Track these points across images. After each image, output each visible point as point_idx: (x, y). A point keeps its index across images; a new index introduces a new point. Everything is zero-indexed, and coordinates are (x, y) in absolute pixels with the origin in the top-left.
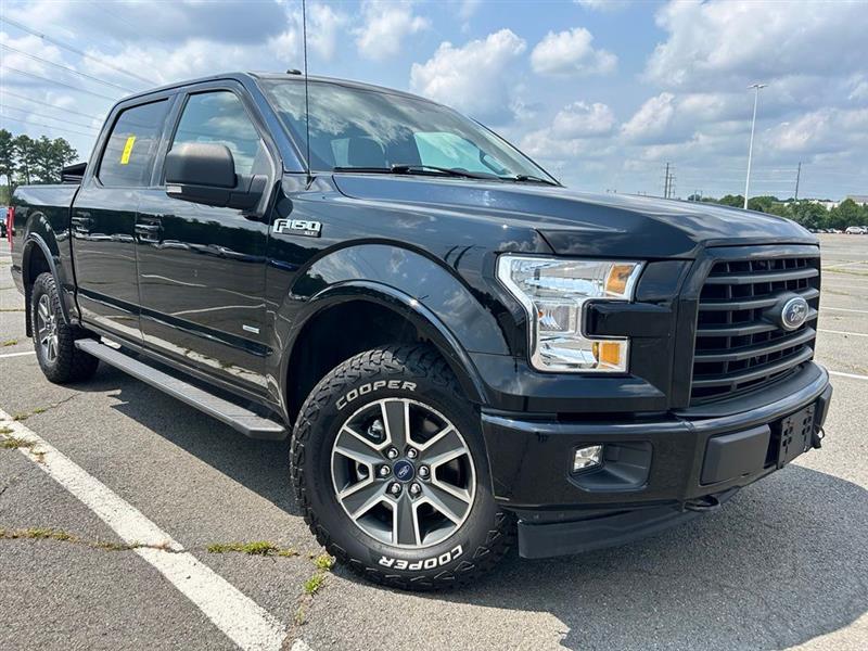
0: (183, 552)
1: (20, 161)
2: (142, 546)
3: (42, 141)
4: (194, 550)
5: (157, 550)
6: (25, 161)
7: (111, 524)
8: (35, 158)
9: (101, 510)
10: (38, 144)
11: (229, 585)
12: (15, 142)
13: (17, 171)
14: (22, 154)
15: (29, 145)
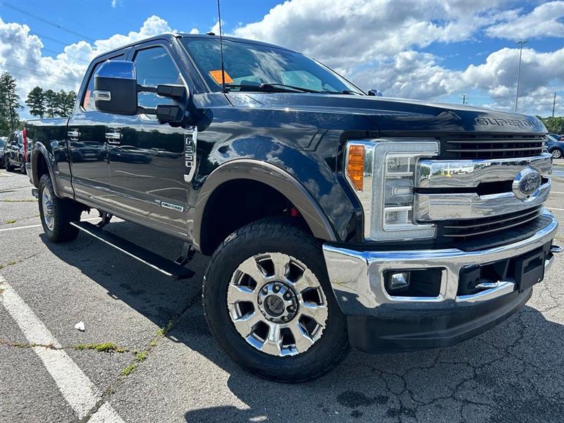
0: (61, 349)
1: (48, 106)
2: (38, 345)
3: (61, 93)
4: (67, 348)
5: (45, 348)
6: (51, 106)
7: (25, 332)
8: (57, 104)
9: (22, 324)
10: (59, 95)
11: (79, 369)
12: (45, 94)
13: (46, 112)
14: (49, 101)
15: (53, 96)
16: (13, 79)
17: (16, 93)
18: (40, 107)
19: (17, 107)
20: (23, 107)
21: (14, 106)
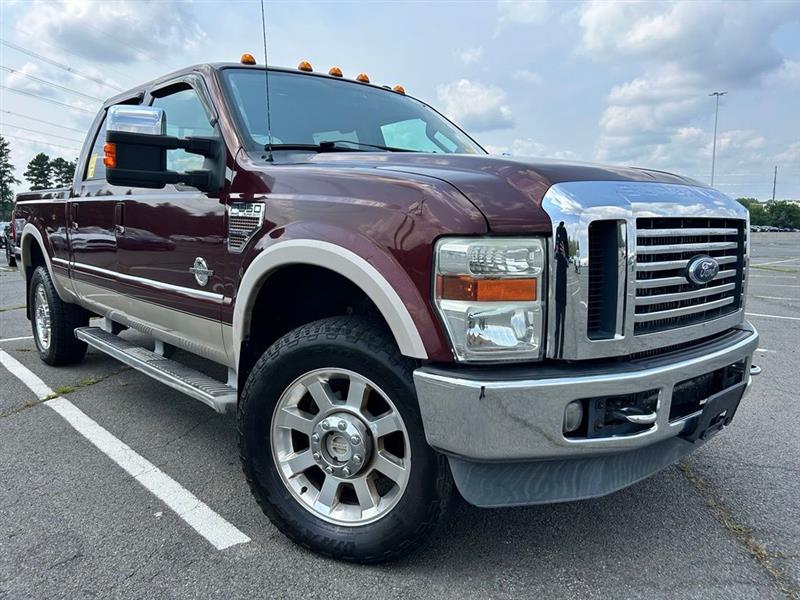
1: (57, 180)
6: (61, 180)
12: (52, 164)
14: (58, 174)
15: (65, 166)
16: (6, 142)
17: (10, 162)
18: (45, 182)
19: (10, 181)
20: (18, 182)
21: (7, 181)
